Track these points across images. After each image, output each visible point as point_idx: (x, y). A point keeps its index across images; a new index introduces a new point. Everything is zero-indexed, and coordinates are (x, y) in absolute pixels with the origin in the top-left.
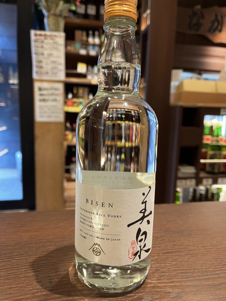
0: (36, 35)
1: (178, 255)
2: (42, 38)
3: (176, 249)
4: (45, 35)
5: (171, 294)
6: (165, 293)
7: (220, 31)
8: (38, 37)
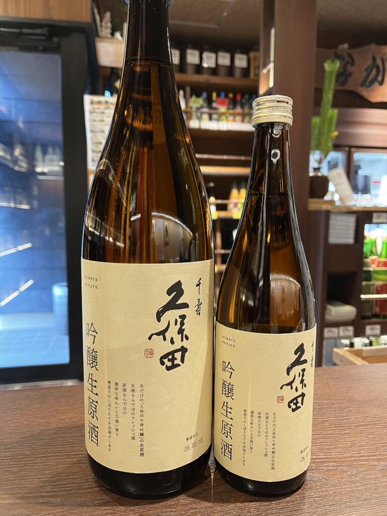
0: (92, 103)
1: (373, 428)
2: (102, 107)
3: (369, 422)
4: (107, 102)
5: (377, 467)
6: (370, 466)
7: (381, 83)
8: (96, 106)
